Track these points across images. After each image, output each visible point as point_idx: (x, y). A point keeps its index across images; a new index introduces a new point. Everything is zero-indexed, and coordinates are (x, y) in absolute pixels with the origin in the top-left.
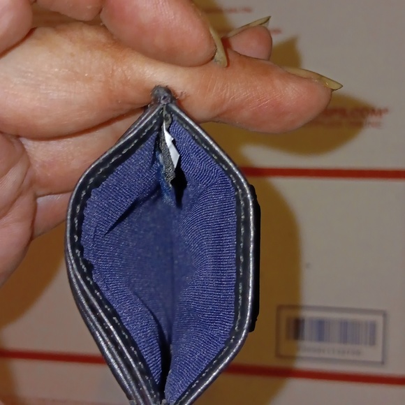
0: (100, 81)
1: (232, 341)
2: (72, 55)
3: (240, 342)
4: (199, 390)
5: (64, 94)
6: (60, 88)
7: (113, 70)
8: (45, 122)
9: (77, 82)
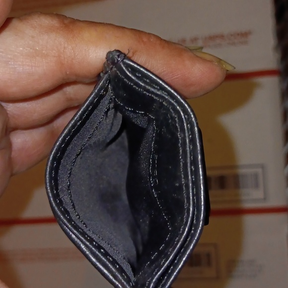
0: (54, 57)
1: (192, 231)
2: (33, 37)
3: (199, 231)
4: (175, 273)
5: (28, 68)
6: (24, 63)
7: (65, 48)
8: (14, 90)
9: (37, 58)
